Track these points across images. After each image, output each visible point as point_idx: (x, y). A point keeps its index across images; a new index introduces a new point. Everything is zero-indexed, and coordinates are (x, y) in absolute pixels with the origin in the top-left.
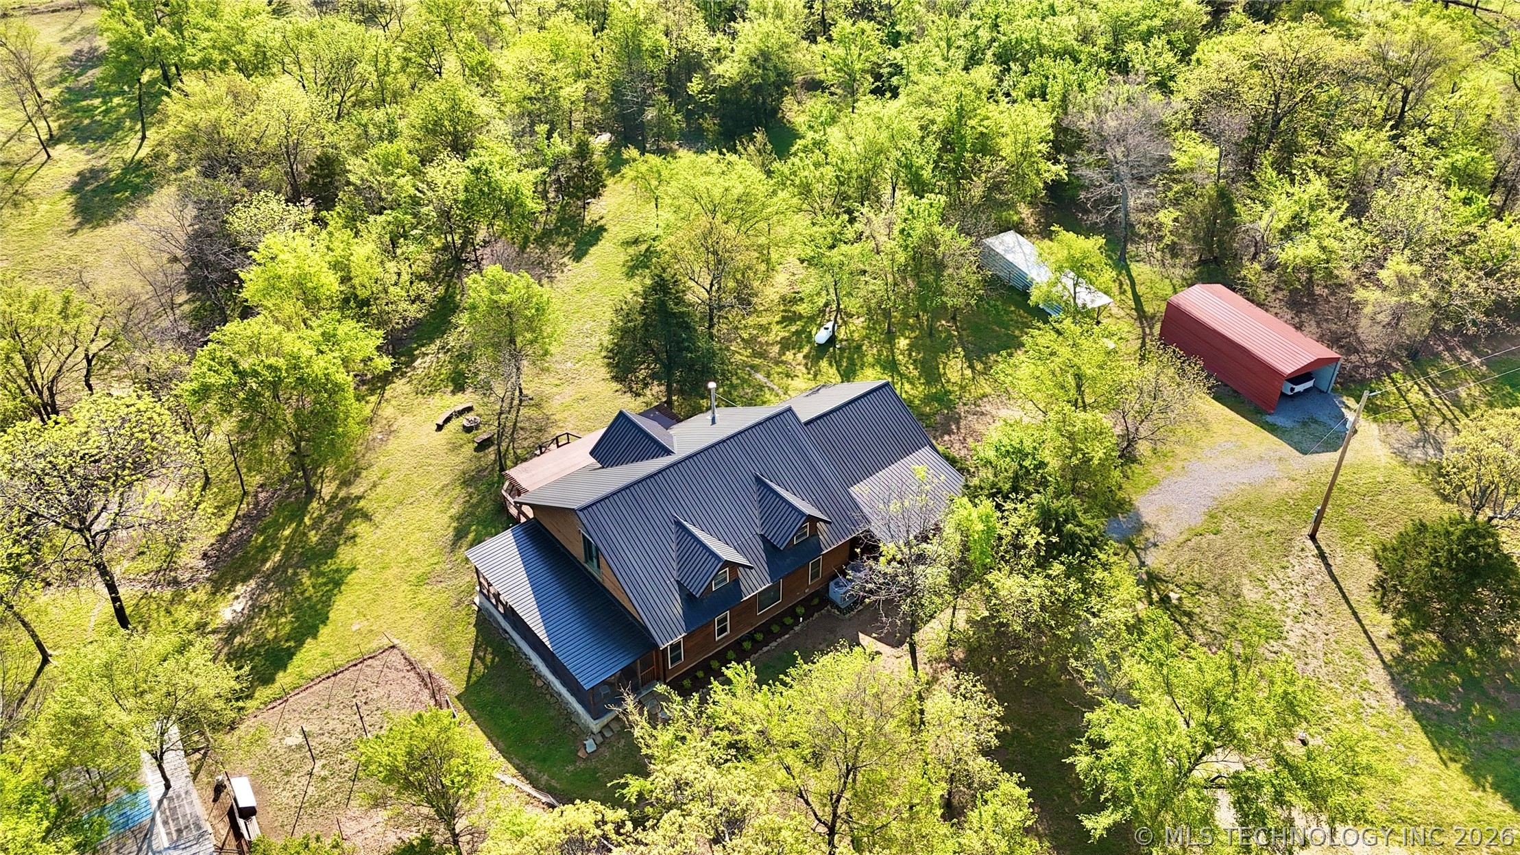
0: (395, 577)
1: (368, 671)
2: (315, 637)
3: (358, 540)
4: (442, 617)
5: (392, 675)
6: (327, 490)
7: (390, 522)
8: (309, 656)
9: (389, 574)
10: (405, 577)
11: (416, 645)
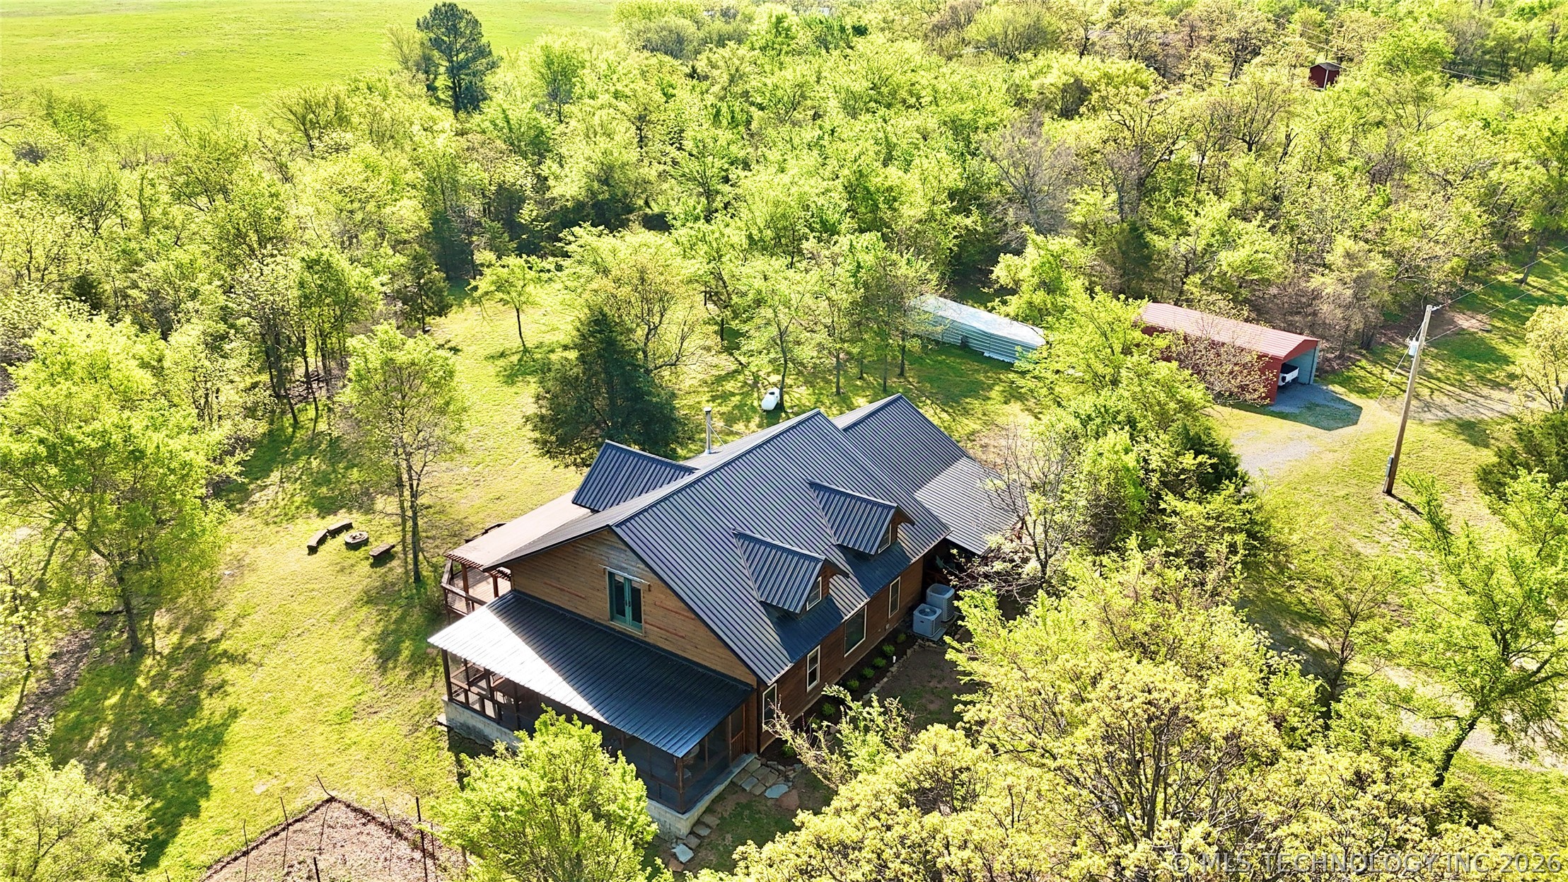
0: (303, 720)
1: (301, 837)
2: (196, 814)
3: (229, 689)
4: (395, 750)
5: (339, 835)
6: (164, 643)
7: (272, 661)
8: (195, 838)
9: (292, 718)
10: (320, 716)
11: (364, 791)
